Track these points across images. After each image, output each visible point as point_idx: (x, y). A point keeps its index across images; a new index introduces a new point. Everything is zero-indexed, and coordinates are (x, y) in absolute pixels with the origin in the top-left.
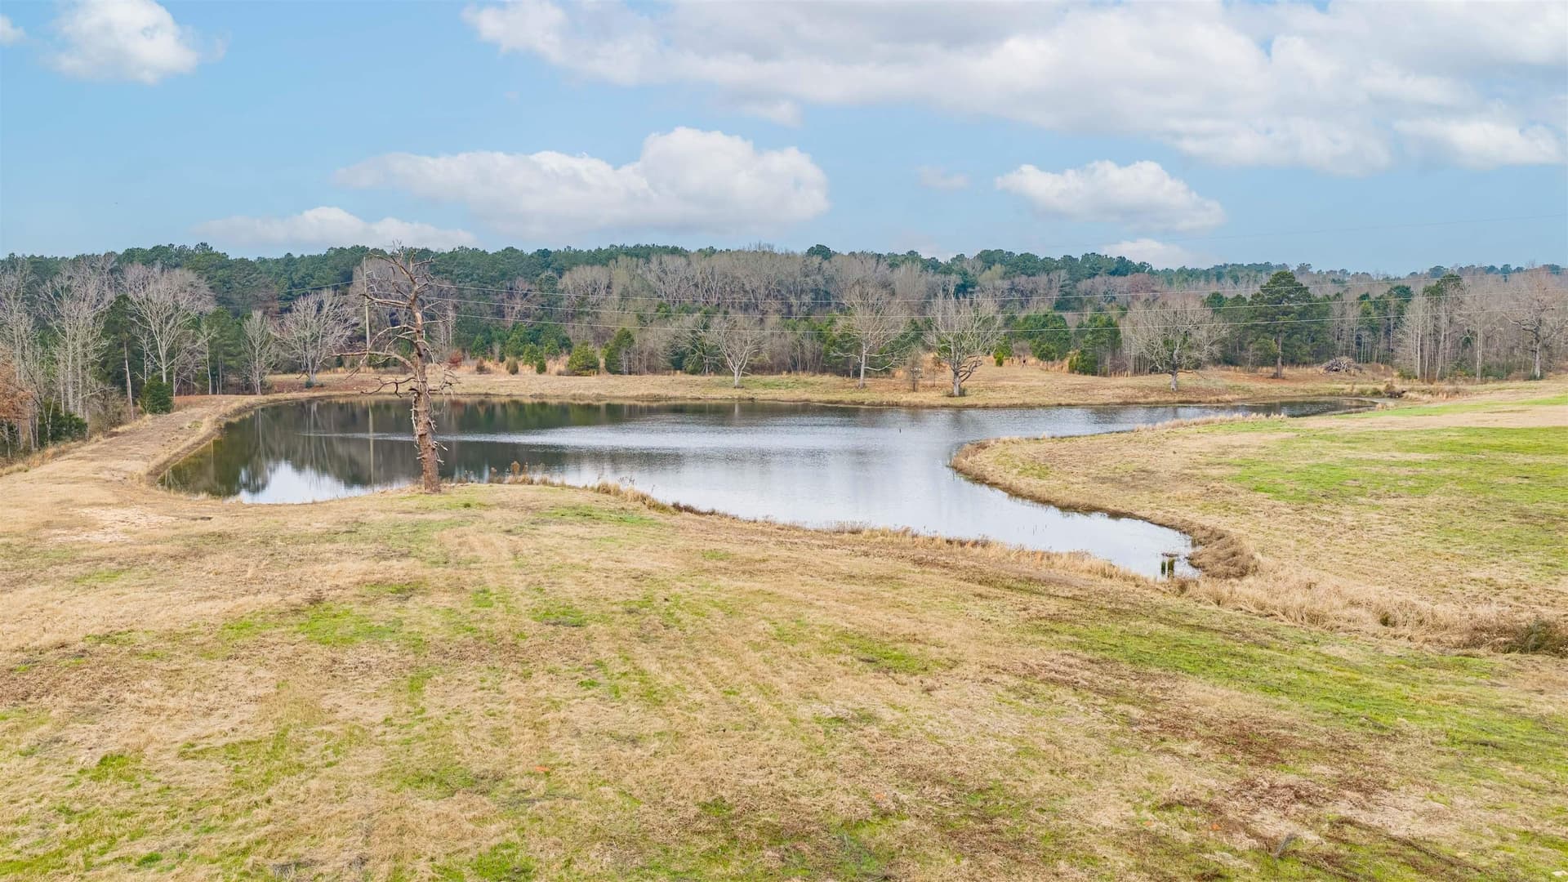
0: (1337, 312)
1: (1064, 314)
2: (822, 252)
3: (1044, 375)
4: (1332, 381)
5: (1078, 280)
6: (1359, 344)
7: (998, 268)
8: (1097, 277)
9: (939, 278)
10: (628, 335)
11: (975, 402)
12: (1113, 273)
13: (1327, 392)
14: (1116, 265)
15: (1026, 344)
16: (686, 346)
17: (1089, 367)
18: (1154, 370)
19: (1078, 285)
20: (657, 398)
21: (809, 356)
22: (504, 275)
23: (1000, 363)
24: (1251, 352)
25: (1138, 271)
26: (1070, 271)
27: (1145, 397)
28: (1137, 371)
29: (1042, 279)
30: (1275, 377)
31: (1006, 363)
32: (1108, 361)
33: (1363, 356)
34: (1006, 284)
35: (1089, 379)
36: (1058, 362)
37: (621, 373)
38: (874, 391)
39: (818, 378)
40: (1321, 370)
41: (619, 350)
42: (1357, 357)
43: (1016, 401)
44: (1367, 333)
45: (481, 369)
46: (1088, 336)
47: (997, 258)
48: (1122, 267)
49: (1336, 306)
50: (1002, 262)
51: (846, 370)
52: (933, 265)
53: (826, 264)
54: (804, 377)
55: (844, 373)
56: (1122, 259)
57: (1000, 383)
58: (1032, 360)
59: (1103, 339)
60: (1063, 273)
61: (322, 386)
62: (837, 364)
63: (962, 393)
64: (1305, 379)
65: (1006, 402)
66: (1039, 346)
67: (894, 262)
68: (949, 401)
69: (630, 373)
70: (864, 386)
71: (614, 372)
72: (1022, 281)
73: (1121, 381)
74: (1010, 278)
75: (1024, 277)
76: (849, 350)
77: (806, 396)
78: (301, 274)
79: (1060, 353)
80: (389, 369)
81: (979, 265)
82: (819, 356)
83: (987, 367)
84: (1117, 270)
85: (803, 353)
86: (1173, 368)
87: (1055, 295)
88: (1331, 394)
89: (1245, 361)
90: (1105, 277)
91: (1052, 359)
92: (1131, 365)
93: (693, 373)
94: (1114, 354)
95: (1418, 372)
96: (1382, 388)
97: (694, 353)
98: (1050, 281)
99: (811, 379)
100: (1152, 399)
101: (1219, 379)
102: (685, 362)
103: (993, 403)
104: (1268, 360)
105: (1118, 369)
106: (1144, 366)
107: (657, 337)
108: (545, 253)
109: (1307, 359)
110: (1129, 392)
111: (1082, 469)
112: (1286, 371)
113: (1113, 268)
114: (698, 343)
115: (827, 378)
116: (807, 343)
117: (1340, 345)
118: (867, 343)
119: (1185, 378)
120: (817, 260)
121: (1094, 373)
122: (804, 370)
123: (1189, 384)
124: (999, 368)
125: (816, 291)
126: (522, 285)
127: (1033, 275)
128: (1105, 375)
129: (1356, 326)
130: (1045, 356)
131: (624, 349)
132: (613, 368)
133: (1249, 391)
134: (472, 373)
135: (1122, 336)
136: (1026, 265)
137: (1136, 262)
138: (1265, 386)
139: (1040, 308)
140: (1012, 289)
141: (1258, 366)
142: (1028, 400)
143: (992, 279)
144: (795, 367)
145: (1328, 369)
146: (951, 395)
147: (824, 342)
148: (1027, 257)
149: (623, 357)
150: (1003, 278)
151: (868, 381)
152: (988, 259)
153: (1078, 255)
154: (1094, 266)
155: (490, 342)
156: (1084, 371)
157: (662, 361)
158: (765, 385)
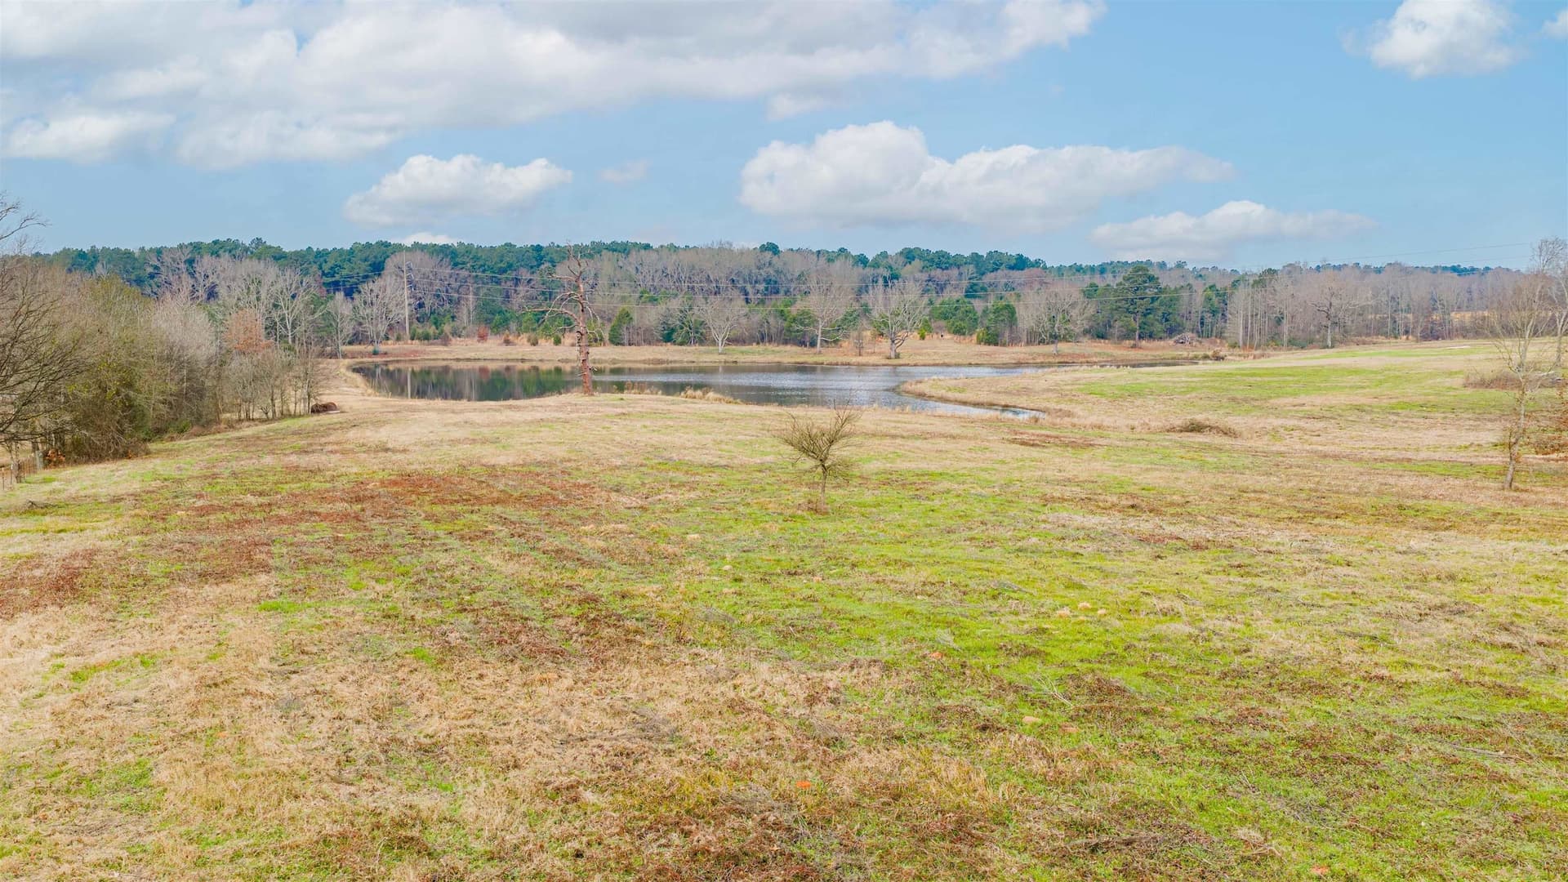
0: (1186, 299)
1: (972, 301)
2: (773, 248)
3: (957, 346)
4: (1177, 349)
5: (983, 274)
6: (1202, 323)
7: (917, 263)
8: (999, 271)
9: (869, 271)
10: (628, 315)
11: (907, 362)
12: (1012, 268)
13: (1170, 357)
14: (1015, 261)
15: (943, 323)
16: (675, 322)
17: (993, 340)
18: (1042, 342)
19: (983, 277)
20: (660, 362)
21: (773, 331)
22: (510, 266)
23: (923, 338)
24: (1115, 331)
25: (1033, 266)
26: (977, 266)
27: (1033, 359)
28: (1029, 343)
29: (954, 272)
30: (1134, 347)
31: (927, 337)
32: (1007, 334)
33: (1204, 331)
34: (925, 276)
35: (992, 348)
36: (968, 337)
37: (623, 345)
38: (828, 356)
39: (782, 348)
40: (1171, 342)
41: (620, 326)
42: (1200, 334)
43: (937, 362)
44: (1209, 315)
45: (507, 342)
46: (992, 316)
47: (915, 254)
48: (1021, 263)
49: (1185, 294)
50: (921, 257)
51: (805, 341)
52: (862, 260)
53: (775, 259)
54: (770, 347)
55: (802, 344)
56: (1020, 257)
57: (925, 351)
58: (948, 336)
59: (1002, 318)
60: (971, 268)
61: (386, 353)
62: (796, 336)
63: (897, 356)
64: (1157, 349)
65: (931, 362)
66: (953, 325)
67: (830, 258)
68: (887, 362)
69: (630, 345)
70: (820, 352)
71: (617, 344)
72: (937, 273)
73: (1016, 349)
74: (927, 271)
75: (939, 271)
76: (808, 325)
77: (777, 359)
78: (330, 265)
79: (970, 330)
80: (431, 341)
81: (902, 260)
82: (781, 331)
83: (912, 340)
84: (1015, 265)
85: (769, 329)
86: (1055, 338)
87: (965, 283)
88: (1172, 359)
89: (1112, 335)
90: (1006, 271)
91: (964, 334)
92: (1025, 338)
93: (681, 344)
94: (1011, 332)
95: (1241, 344)
96: (1210, 353)
97: (682, 328)
98: (961, 274)
99: (777, 349)
100: (1038, 361)
101: (1089, 347)
102: (674, 336)
103: (921, 362)
104: (1127, 335)
105: (1014, 341)
106: (1035, 338)
107: (651, 316)
108: (538, 248)
109: (1162, 335)
110: (1022, 356)
111: (986, 388)
112: (1144, 343)
113: (1013, 262)
114: (685, 320)
115: (788, 348)
116: (771, 320)
117: (1188, 325)
118: (823, 318)
119: (1063, 347)
120: (768, 255)
121: (996, 344)
122: (770, 341)
123: (1066, 351)
124: (922, 341)
125: (768, 281)
126: (525, 274)
127: (947, 268)
128: (1004, 345)
129: (1200, 309)
130: (959, 332)
131: (625, 326)
132: (616, 340)
133: (1111, 356)
134: (500, 345)
135: (1017, 315)
136: (941, 261)
137: (1032, 259)
138: (1125, 352)
139: (953, 295)
140: (929, 281)
141: (1123, 339)
142: (947, 361)
143: (912, 273)
144: (763, 339)
145: (1177, 342)
146: (889, 358)
147: (785, 320)
148: (942, 255)
149: (624, 332)
150: (922, 272)
151: (823, 350)
152: (909, 255)
153: (983, 253)
154: (996, 262)
155: (506, 320)
156: (988, 343)
157: (658, 336)
158: (742, 353)
